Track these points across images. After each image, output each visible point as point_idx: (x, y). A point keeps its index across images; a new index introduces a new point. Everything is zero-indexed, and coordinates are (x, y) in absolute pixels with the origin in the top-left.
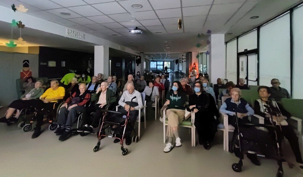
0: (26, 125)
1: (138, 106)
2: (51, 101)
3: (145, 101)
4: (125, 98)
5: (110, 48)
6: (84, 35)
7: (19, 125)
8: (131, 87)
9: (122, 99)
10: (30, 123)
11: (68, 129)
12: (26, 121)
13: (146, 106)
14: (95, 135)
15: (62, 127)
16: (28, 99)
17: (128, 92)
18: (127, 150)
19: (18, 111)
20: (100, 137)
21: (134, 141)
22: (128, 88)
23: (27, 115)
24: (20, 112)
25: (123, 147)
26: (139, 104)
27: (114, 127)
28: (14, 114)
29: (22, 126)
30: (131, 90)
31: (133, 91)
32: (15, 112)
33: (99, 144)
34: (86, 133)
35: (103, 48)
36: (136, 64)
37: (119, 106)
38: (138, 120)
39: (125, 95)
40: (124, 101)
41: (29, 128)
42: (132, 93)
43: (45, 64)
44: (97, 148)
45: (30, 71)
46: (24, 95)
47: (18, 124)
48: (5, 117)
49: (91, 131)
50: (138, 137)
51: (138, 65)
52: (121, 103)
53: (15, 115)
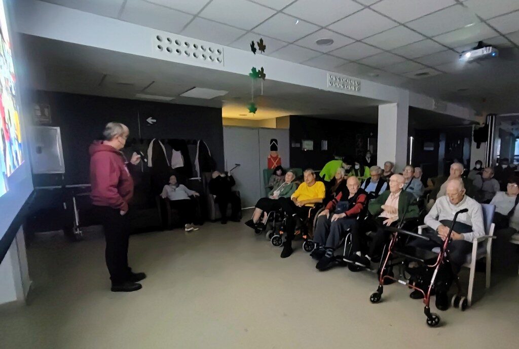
0: (275, 236)
1: (471, 233)
2: (306, 204)
3: (493, 225)
4: (439, 212)
5: (410, 108)
6: (359, 84)
7: (268, 234)
8: (457, 190)
9: (433, 212)
10: (279, 234)
11: (330, 253)
12: (275, 230)
13: (495, 237)
14: (373, 274)
15: (320, 247)
16: (277, 198)
17: (448, 200)
18: (437, 317)
19: (265, 213)
20: (382, 279)
21: (456, 304)
22: (448, 192)
23: (275, 222)
24: (267, 215)
25: (429, 309)
26: (474, 228)
27: (411, 266)
28: (262, 218)
29: (270, 236)
30: (455, 196)
31: (461, 199)
32: (262, 215)
33: (380, 290)
34: (358, 266)
35: (396, 108)
36: (474, 144)
37: (424, 226)
38: (470, 263)
39: (439, 206)
40: (437, 218)
41: (278, 241)
42: (457, 203)
43: (298, 145)
44: (377, 298)
45: (279, 157)
46: (272, 191)
47: (266, 233)
48: (252, 221)
49: (367, 264)
50: (466, 301)
51: (478, 147)
52: (430, 221)
53: (262, 220)
